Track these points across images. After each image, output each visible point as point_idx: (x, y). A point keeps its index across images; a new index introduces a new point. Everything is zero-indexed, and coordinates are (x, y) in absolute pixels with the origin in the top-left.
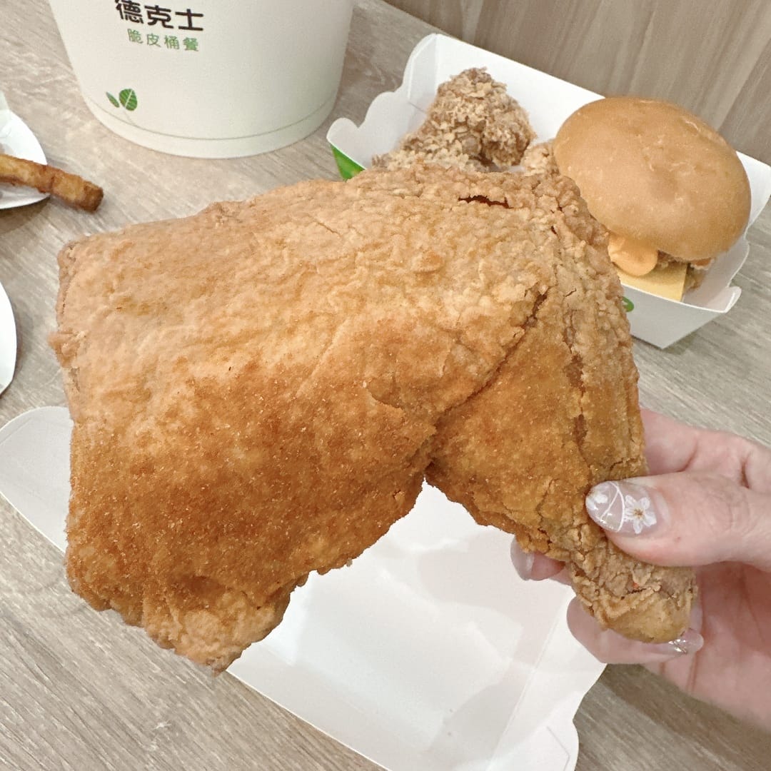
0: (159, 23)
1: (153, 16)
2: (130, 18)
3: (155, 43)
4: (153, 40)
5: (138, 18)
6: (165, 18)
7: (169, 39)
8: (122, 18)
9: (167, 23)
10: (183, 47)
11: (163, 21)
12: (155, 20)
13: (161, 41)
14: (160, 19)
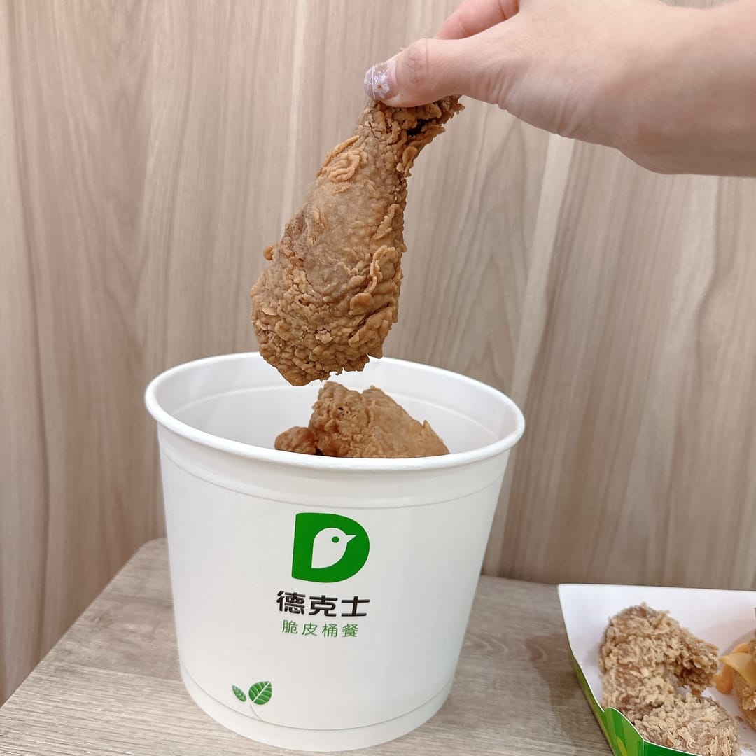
0: (322, 612)
1: (316, 606)
2: (291, 611)
3: (312, 633)
4: (310, 629)
5: (299, 609)
6: (330, 606)
7: (328, 627)
8: (281, 610)
9: (330, 612)
10: (341, 633)
11: (326, 611)
12: (318, 610)
13: (319, 631)
14: (322, 609)
